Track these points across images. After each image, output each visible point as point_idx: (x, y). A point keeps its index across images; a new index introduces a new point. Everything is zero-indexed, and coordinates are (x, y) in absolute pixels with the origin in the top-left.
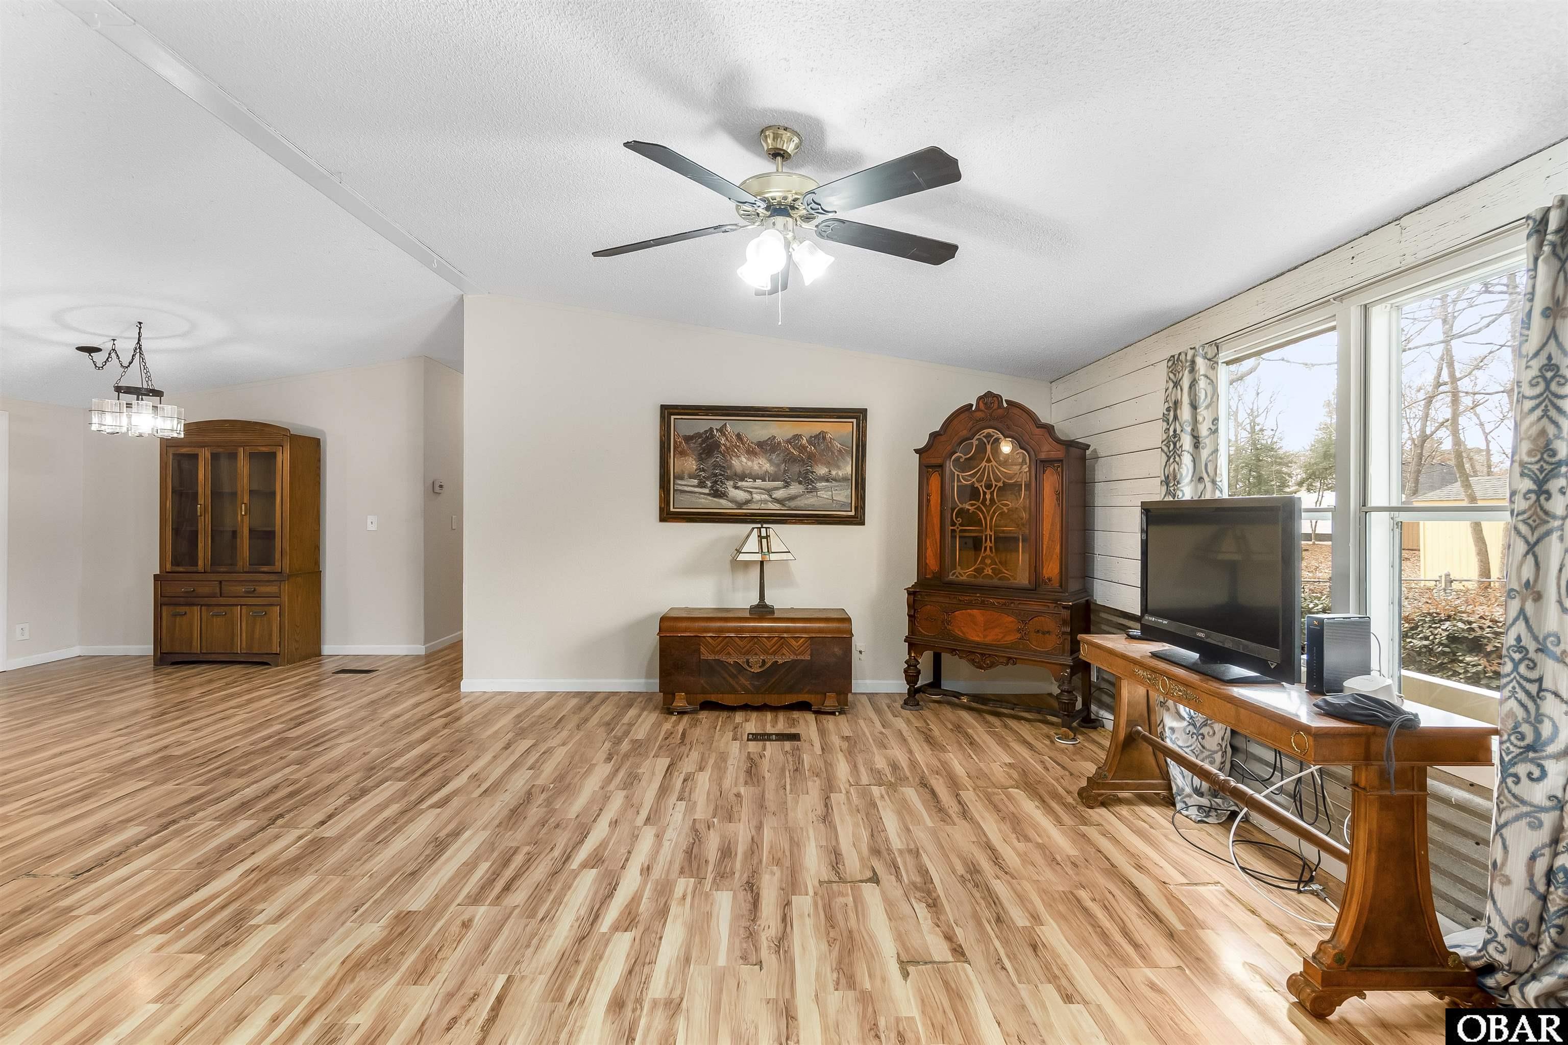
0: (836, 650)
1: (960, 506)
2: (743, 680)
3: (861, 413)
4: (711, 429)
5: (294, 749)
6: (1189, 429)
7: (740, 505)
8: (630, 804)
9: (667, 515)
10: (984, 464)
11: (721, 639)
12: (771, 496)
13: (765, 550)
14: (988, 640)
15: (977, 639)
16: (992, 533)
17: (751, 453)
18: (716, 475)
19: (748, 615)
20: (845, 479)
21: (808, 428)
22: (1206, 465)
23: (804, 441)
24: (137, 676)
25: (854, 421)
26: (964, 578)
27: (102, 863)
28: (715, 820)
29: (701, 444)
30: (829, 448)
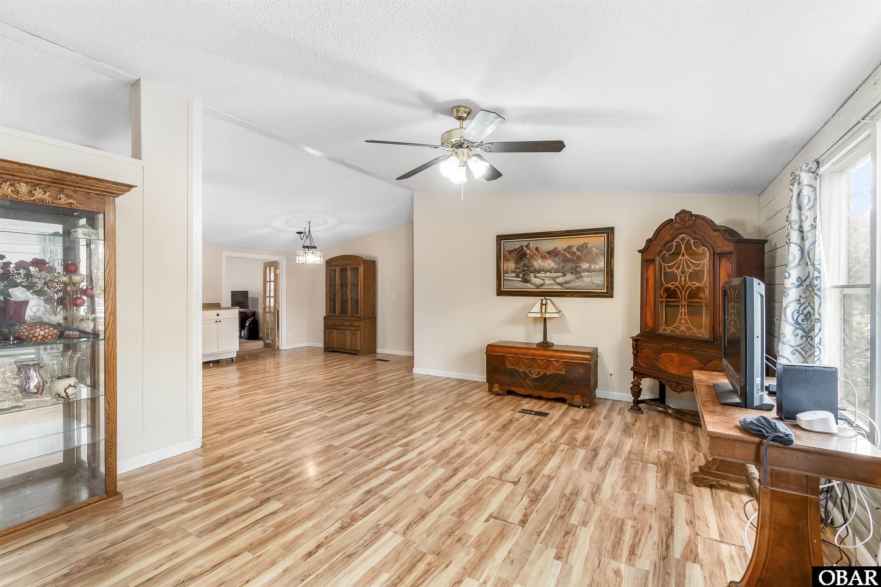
0: (581, 370)
1: (666, 285)
2: (528, 382)
3: (610, 230)
4: (522, 246)
5: (341, 386)
6: (796, 226)
7: (538, 287)
8: (438, 428)
9: (500, 293)
10: (680, 257)
11: (516, 358)
12: (555, 281)
13: (543, 311)
14: (681, 373)
15: (674, 372)
16: (686, 303)
17: (543, 257)
18: (524, 271)
19: (536, 347)
20: (600, 270)
21: (576, 242)
22: (808, 253)
23: (574, 249)
24: (317, 354)
25: (605, 235)
26: (668, 332)
27: (269, 411)
28: (468, 442)
29: (517, 254)
30: (590, 252)
